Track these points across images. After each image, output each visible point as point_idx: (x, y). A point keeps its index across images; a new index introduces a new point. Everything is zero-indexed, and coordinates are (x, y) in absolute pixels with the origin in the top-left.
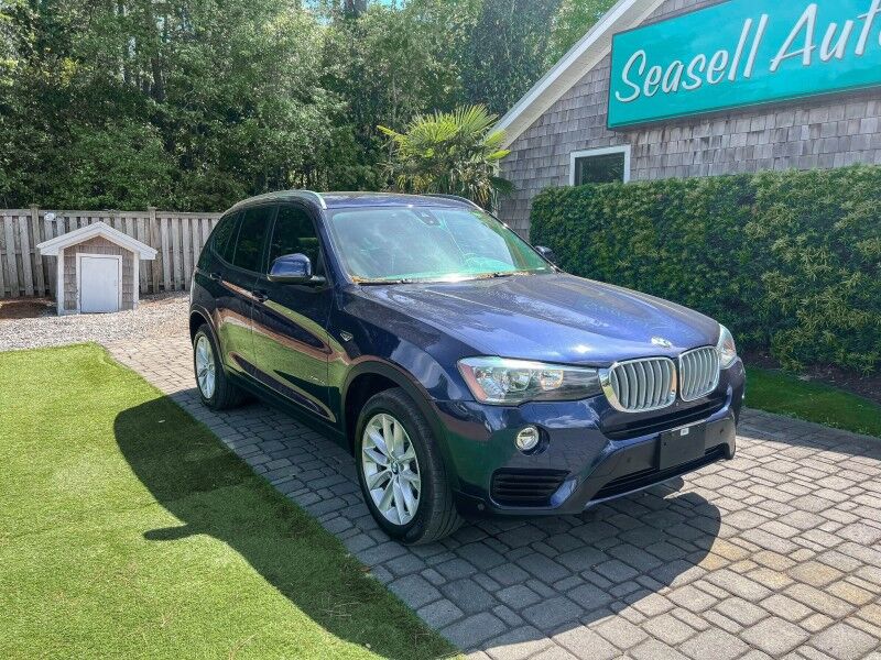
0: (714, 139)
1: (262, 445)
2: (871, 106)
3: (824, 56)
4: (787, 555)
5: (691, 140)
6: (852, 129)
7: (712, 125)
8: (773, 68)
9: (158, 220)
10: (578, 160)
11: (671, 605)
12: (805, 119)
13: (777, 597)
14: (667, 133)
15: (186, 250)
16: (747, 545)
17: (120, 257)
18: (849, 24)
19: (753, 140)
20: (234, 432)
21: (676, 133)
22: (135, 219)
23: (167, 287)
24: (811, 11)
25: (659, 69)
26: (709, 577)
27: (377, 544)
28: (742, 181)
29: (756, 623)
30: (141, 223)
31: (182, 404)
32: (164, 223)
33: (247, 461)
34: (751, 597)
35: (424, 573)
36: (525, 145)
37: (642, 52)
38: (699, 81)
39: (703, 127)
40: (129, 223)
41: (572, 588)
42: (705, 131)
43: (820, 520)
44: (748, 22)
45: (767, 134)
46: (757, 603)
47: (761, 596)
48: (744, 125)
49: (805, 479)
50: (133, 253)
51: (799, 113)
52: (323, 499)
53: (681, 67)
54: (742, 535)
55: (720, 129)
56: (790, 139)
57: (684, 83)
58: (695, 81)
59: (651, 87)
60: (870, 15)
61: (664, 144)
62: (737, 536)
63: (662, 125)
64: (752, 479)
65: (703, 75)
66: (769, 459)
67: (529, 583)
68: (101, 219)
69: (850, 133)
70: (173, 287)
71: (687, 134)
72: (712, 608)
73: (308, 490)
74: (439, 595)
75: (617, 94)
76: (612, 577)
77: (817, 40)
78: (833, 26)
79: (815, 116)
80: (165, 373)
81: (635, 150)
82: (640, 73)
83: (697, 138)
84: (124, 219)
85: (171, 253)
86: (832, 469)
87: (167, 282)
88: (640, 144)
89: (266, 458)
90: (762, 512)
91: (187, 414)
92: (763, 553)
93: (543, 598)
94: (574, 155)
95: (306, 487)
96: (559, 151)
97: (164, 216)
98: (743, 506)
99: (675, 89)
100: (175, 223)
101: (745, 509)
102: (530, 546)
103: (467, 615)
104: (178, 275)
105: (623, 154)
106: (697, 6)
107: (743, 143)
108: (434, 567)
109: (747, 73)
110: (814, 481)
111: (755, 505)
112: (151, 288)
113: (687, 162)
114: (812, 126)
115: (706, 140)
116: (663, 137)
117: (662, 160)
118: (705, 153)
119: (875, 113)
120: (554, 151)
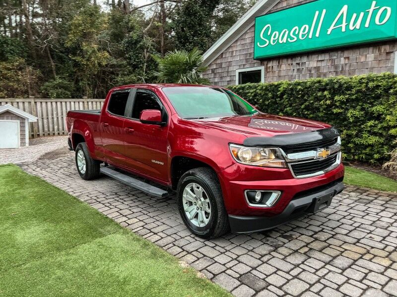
0: (302, 63)
1: (120, 212)
2: (371, 49)
3: (351, 28)
4: (383, 249)
5: (292, 64)
6: (363, 59)
7: (301, 57)
8: (329, 33)
9: (35, 103)
10: (239, 73)
11: (347, 279)
12: (342, 55)
13: (389, 270)
14: (281, 61)
15: (50, 117)
16: (365, 246)
17: (19, 121)
18: (362, 14)
19: (319, 64)
20: (104, 206)
21: (285, 61)
22: (24, 102)
23: (41, 135)
24: (345, 8)
25: (277, 33)
26: (356, 263)
27: (199, 259)
28: (319, 82)
29: (387, 283)
30: (26, 104)
31: (71, 193)
32: (39, 104)
33: (116, 220)
34: (379, 271)
35: (227, 272)
36: (214, 67)
37: (269, 25)
38: (296, 38)
39: (297, 58)
40: (21, 105)
41: (299, 274)
42: (298, 60)
43: (389, 232)
44: (317, 13)
45: (325, 61)
46: (382, 274)
47: (383, 270)
48: (315, 58)
49: (373, 213)
50: (25, 119)
51: (339, 52)
52: (162, 238)
53: (287, 32)
54: (360, 242)
55: (305, 59)
56: (336, 64)
57: (289, 39)
58: (294, 39)
59: (274, 41)
61: (279, 66)
62: (358, 242)
63: (279, 58)
64: (351, 215)
65: (297, 35)
66: (354, 205)
67: (278, 272)
68: (7, 103)
69: (362, 61)
70: (44, 134)
71: (290, 61)
72: (364, 278)
73: (152, 234)
74: (239, 283)
75: (258, 44)
76: (314, 267)
77: (348, 21)
78: (355, 15)
79: (346, 54)
80: (56, 178)
81: (266, 69)
82: (269, 34)
83: (294, 63)
84: (18, 103)
85: (43, 119)
86: (382, 208)
87: (41, 133)
88: (269, 65)
89: (125, 219)
90: (363, 230)
91: (75, 198)
92: (373, 249)
93: (288, 281)
94: (238, 71)
95: (151, 232)
96: (231, 69)
97: (38, 101)
98: (354, 228)
99: (285, 42)
100: (44, 104)
101: (355, 229)
102: (269, 254)
103: (257, 292)
104: (46, 129)
105: (260, 70)
106: (293, 6)
107: (315, 65)
108: (230, 268)
109: (317, 35)
110: (377, 214)
111: (358, 227)
112: (33, 135)
113: (290, 73)
114: (345, 58)
115: (298, 64)
116: (279, 63)
117: (279, 73)
118: (298, 70)
119: (373, 52)
120: (228, 69)
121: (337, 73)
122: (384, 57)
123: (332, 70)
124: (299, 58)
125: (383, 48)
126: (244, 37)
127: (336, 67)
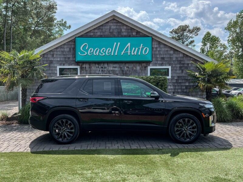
0: (104, 67)
2: (138, 65)
3: (133, 54)
5: (98, 67)
6: (135, 69)
8: (122, 54)
10: (60, 69)
14: (91, 64)
18: (137, 48)
19: (114, 69)
21: (94, 65)
24: (129, 44)
25: (92, 49)
37: (86, 44)
38: (104, 54)
42: (102, 65)
44: (115, 43)
45: (117, 68)
48: (112, 65)
51: (124, 64)
53: (99, 50)
55: (106, 65)
56: (122, 69)
57: (100, 54)
59: (90, 53)
60: (141, 47)
61: (90, 67)
63: (90, 63)
71: (97, 66)
75: (79, 53)
77: (131, 50)
78: (134, 48)
79: (127, 65)
82: (87, 49)
83: (100, 67)
88: (83, 66)
94: (58, 67)
96: (52, 65)
99: (97, 55)
105: (77, 69)
107: (112, 69)
109: (116, 54)
113: (97, 72)
114: (127, 67)
115: (102, 67)
116: (90, 65)
117: (90, 71)
118: (102, 70)
119: (139, 66)
120: (50, 65)
121: (123, 74)
122: (144, 68)
123: (121, 72)
124: (103, 64)
125: (143, 64)
126: (63, 46)
127: (123, 71)
